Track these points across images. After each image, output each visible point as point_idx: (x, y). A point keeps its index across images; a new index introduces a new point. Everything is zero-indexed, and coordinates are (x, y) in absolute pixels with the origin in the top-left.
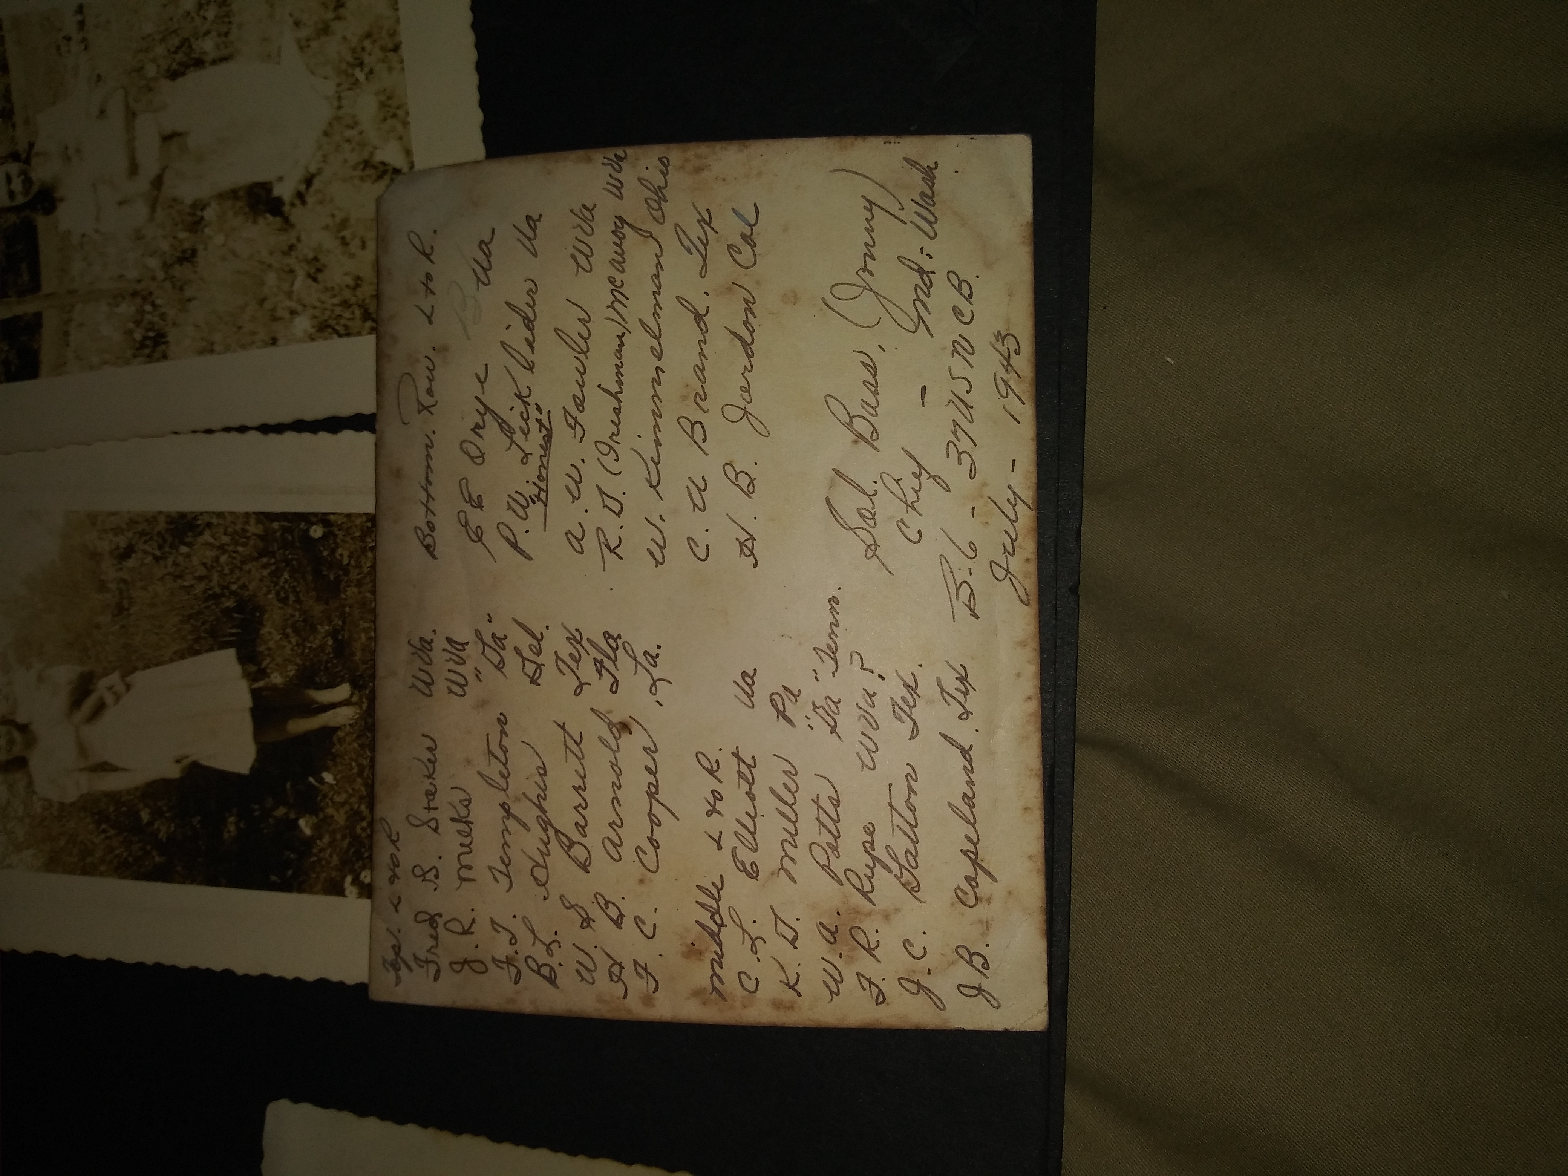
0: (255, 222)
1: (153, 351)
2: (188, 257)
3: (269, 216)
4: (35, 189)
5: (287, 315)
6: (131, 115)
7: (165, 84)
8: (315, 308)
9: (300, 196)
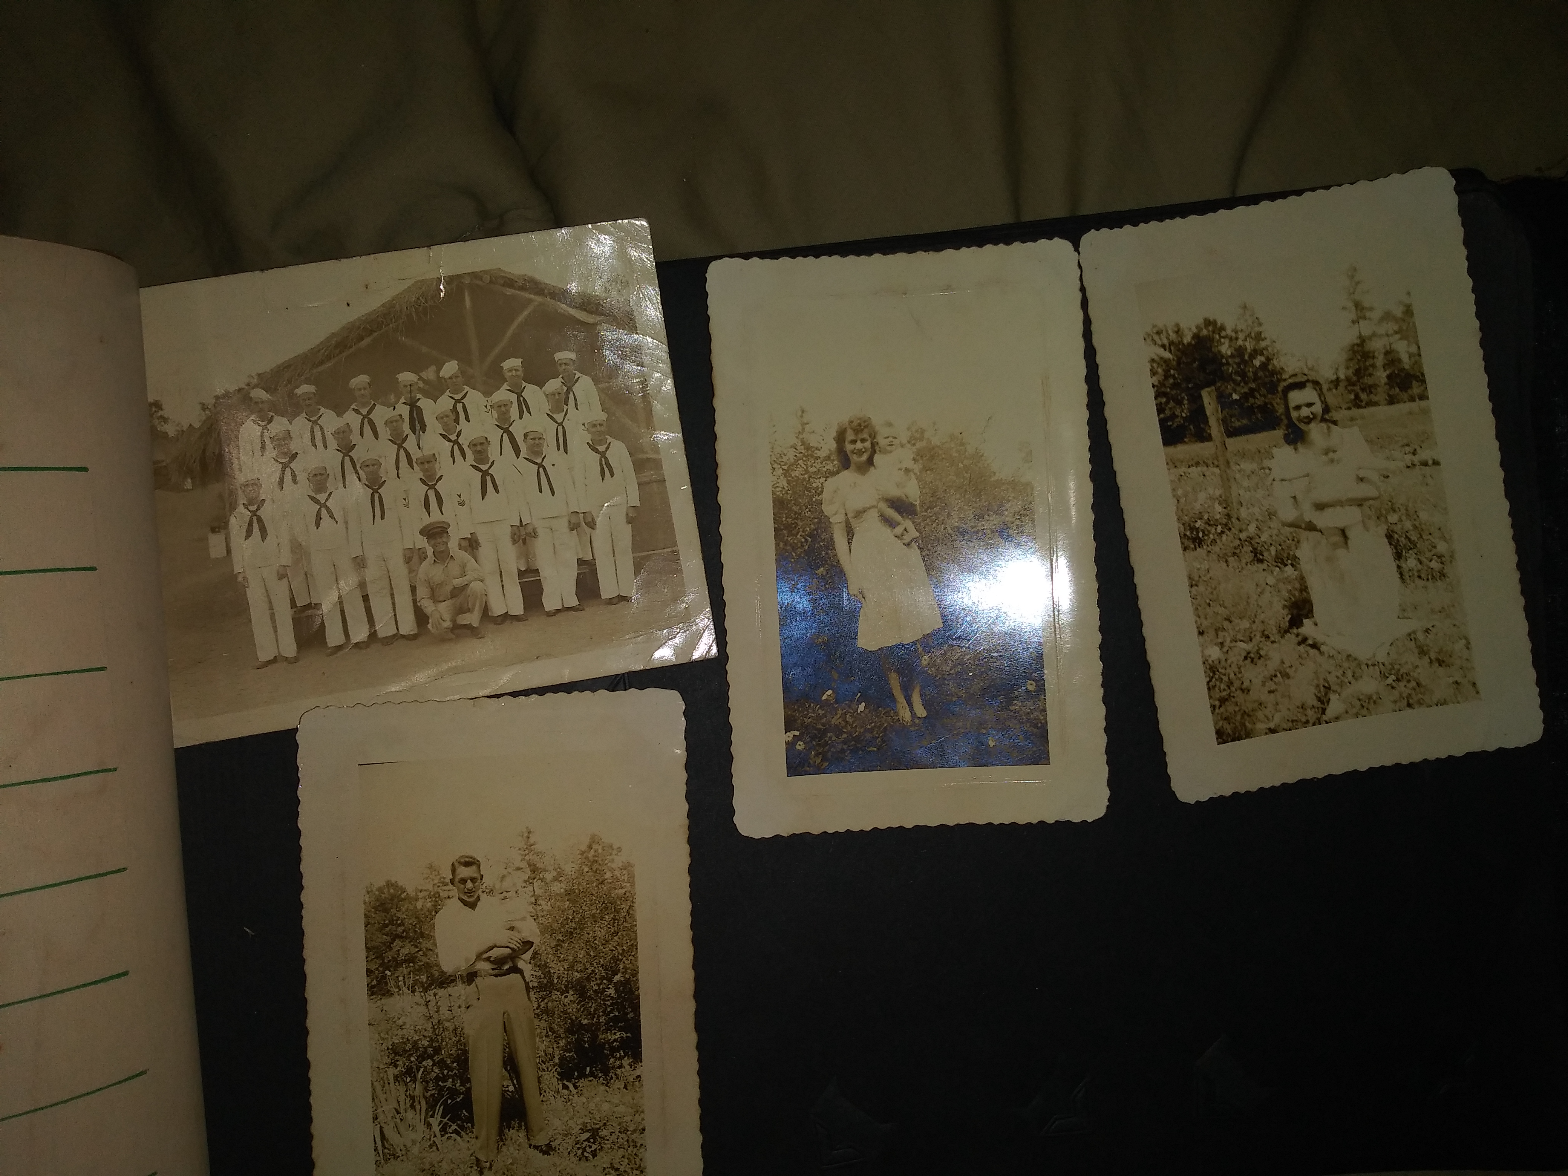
0: (1285, 607)
1: (1189, 538)
2: (1258, 557)
3: (1290, 616)
4: (1303, 426)
5: (1220, 640)
6: (1359, 503)
7: (1382, 530)
8: (1226, 660)
9: (1305, 640)
